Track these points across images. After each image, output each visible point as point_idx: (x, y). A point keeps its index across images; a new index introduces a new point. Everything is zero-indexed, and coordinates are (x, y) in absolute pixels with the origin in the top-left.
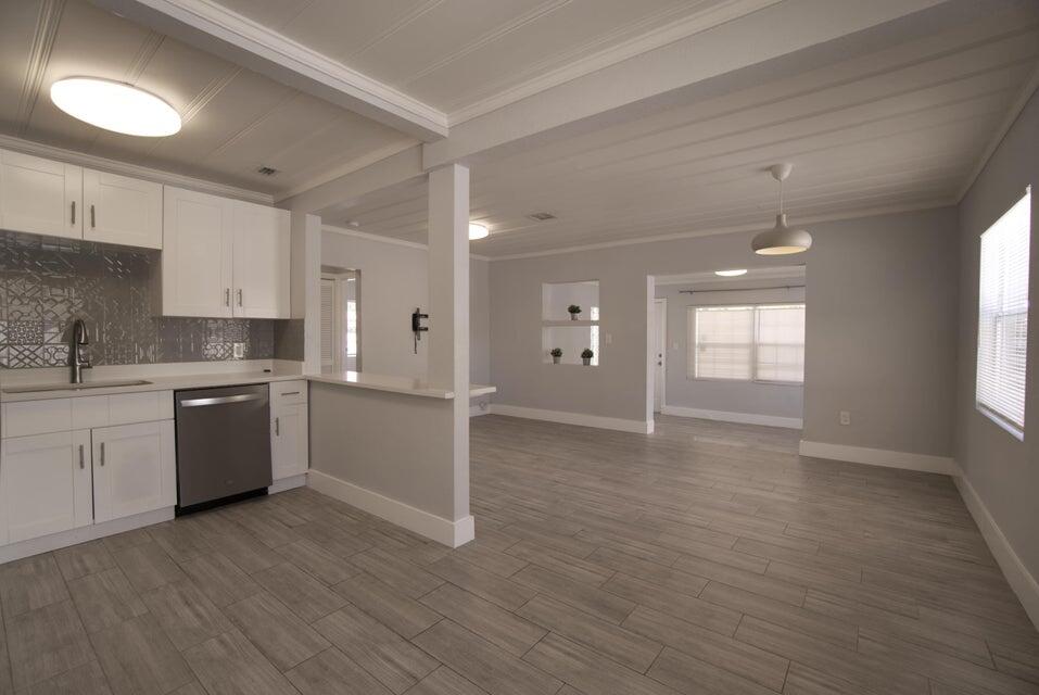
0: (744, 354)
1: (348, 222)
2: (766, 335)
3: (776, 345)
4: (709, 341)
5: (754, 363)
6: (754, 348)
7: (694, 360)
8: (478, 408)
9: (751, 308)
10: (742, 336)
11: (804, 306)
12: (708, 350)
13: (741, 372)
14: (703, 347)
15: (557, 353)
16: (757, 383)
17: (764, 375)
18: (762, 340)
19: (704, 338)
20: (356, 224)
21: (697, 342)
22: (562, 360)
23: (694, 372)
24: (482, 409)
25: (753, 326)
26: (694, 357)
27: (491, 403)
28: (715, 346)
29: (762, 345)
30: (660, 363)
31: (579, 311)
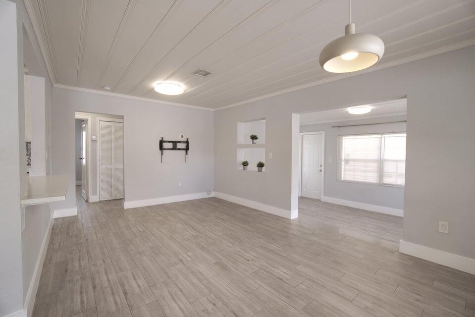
0: (373, 167)
1: (103, 87)
2: (388, 156)
4: (351, 157)
5: (381, 173)
6: (381, 163)
7: (341, 169)
8: (206, 193)
9: (379, 136)
10: (374, 155)
11: (405, 135)
12: (351, 163)
13: (372, 178)
14: (347, 161)
15: (245, 164)
16: (382, 185)
17: (388, 180)
18: (386, 157)
19: (348, 155)
20: (108, 88)
21: (343, 158)
22: (248, 168)
23: (341, 176)
24: (208, 194)
25: (380, 148)
26: (341, 167)
27: (214, 190)
28: (354, 160)
30: (321, 171)
31: (256, 138)
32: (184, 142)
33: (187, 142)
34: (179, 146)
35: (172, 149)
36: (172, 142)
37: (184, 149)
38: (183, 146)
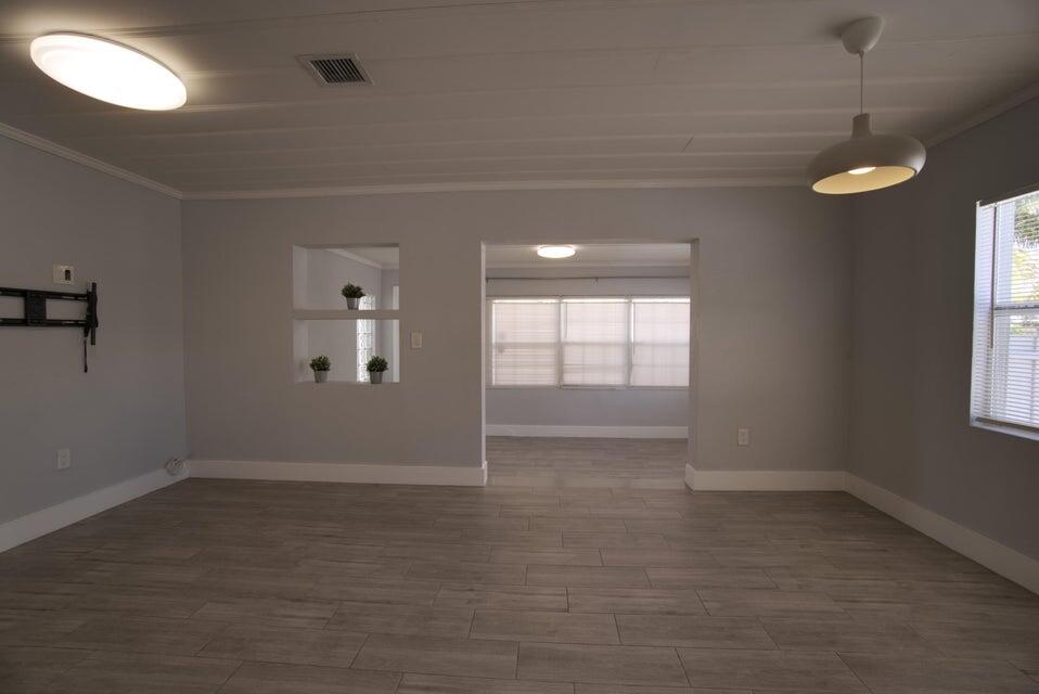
0: (548, 356)
2: (573, 334)
3: (583, 344)
4: (509, 340)
6: (559, 347)
7: (490, 365)
9: (556, 301)
10: (547, 336)
11: (688, 300)
12: (508, 351)
13: (546, 377)
14: (501, 348)
15: (321, 366)
16: (563, 389)
19: (502, 335)
21: (494, 341)
22: (331, 376)
23: (491, 378)
25: (559, 324)
26: (490, 360)
28: (515, 346)
29: (567, 344)
32: (76, 297)
33: (90, 298)
34: (54, 310)
35: (23, 323)
36: (23, 293)
37: (76, 324)
38: (74, 310)
